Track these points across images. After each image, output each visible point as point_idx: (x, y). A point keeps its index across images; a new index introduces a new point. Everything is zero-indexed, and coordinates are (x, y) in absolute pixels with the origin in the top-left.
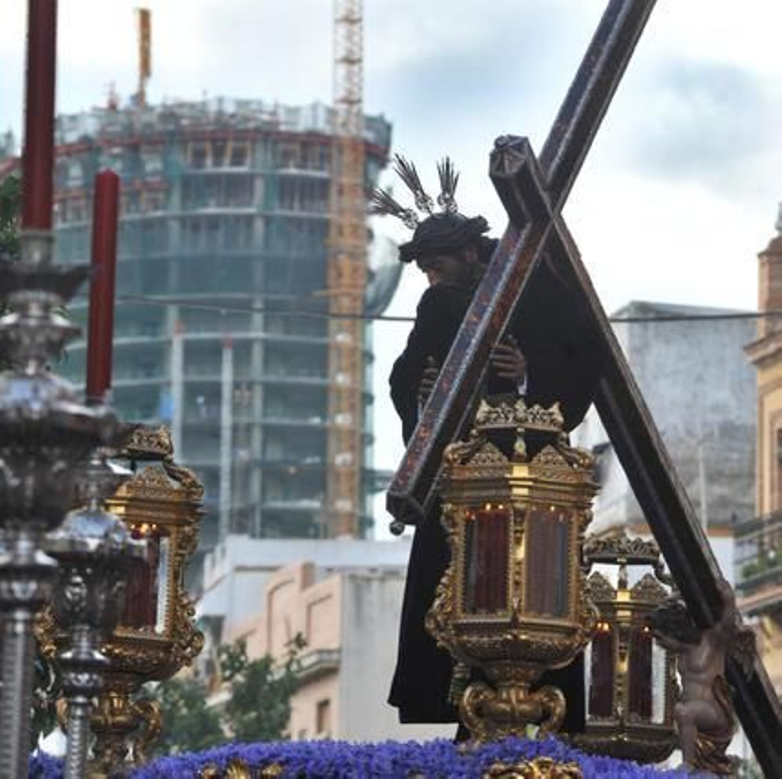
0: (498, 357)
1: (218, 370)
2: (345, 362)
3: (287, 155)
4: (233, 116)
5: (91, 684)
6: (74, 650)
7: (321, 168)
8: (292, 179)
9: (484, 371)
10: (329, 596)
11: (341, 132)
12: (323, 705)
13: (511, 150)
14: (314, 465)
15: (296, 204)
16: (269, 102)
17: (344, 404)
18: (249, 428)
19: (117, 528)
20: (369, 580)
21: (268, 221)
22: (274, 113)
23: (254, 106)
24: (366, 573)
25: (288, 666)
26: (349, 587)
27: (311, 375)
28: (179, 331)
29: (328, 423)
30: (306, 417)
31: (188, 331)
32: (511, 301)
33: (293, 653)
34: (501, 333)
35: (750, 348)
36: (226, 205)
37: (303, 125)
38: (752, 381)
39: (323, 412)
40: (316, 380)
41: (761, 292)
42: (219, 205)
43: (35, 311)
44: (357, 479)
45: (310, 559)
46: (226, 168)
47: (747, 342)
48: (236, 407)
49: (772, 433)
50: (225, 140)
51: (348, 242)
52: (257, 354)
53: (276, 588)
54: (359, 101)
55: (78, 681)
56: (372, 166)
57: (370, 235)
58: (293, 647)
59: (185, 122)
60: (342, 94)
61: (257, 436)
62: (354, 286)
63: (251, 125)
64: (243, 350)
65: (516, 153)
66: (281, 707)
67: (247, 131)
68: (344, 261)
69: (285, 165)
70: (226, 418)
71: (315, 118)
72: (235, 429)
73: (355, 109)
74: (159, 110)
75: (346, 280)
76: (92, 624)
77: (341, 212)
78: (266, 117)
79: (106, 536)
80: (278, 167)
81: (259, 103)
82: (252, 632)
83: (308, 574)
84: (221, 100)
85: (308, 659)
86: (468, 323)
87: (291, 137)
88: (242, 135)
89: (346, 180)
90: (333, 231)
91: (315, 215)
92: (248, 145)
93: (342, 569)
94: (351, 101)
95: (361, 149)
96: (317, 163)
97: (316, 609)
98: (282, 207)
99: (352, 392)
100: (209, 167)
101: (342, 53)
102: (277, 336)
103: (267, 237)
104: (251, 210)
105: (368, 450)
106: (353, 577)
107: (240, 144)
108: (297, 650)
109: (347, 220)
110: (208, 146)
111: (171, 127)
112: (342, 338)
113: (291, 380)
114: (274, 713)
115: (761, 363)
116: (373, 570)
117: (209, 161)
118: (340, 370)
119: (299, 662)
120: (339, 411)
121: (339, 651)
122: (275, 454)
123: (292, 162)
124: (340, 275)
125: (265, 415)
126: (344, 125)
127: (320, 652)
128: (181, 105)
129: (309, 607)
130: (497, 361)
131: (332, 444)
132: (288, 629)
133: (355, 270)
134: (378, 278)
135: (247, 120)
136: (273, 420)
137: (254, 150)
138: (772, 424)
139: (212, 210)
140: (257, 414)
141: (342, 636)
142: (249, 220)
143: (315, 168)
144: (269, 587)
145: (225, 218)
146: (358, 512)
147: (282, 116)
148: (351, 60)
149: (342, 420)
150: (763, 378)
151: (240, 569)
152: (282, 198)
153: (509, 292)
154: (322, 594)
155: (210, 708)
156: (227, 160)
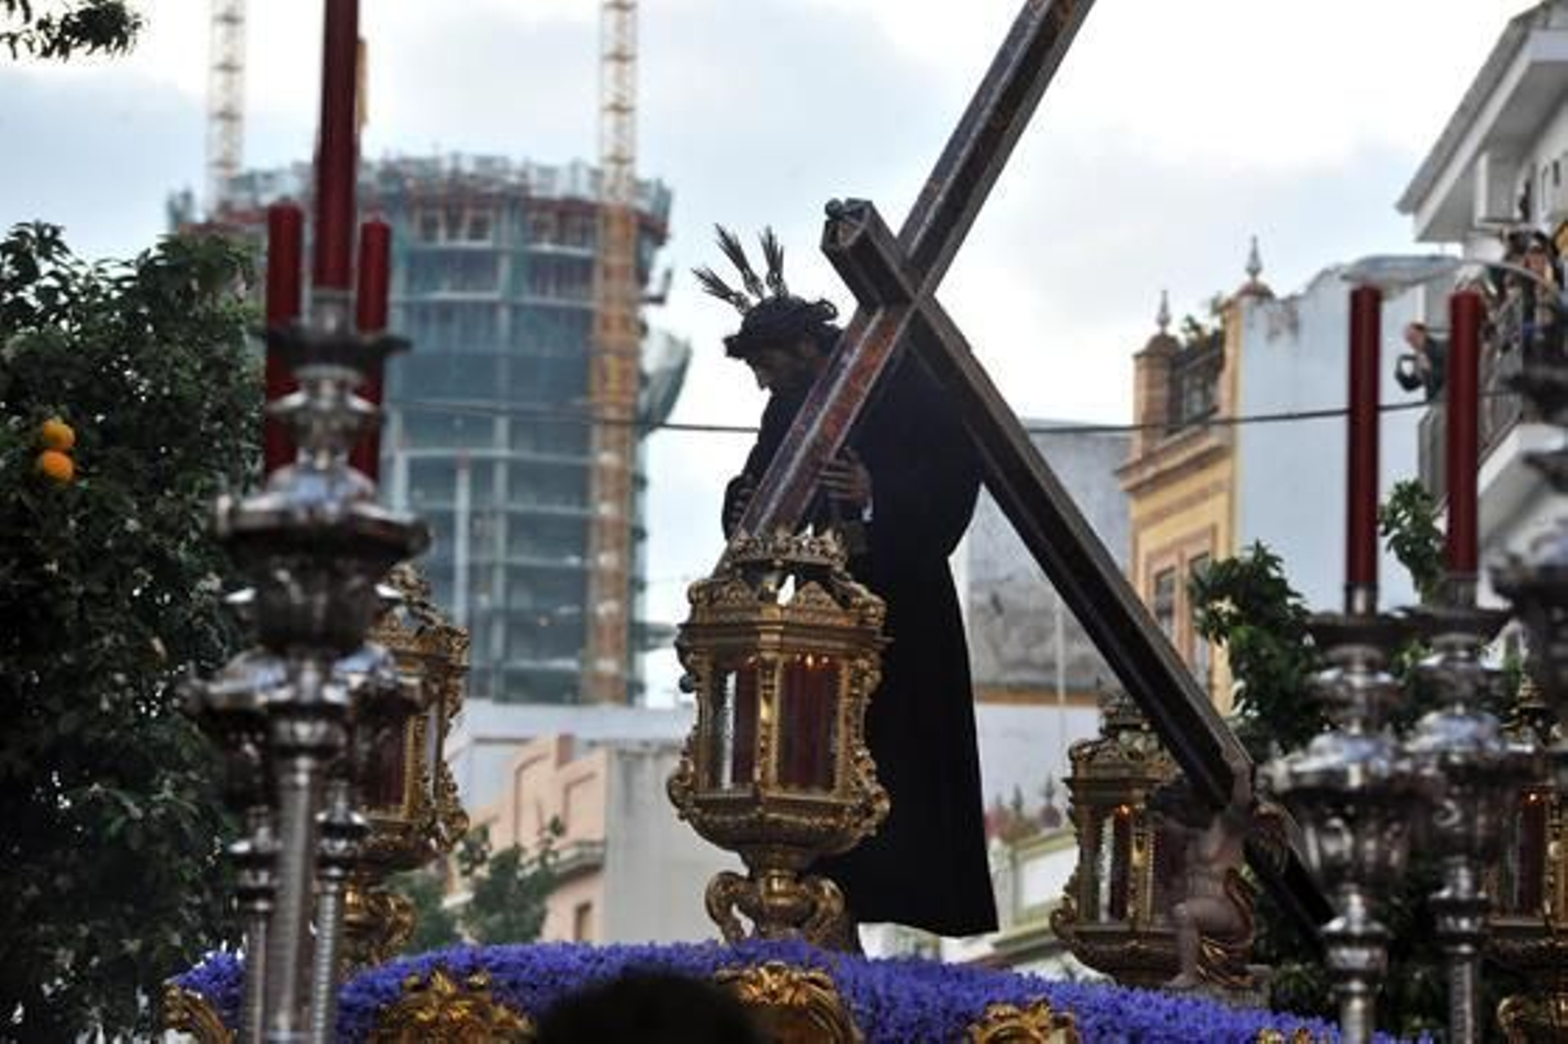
0: (829, 474)
1: (451, 496)
2: (611, 489)
3: (539, 229)
4: (472, 177)
5: (348, 854)
6: (329, 811)
7: (582, 244)
8: (545, 257)
9: (811, 492)
10: (591, 776)
11: (608, 199)
12: (583, 910)
13: (847, 217)
14: (570, 617)
15: (552, 289)
16: (517, 159)
17: (609, 541)
18: (491, 567)
19: (384, 663)
20: (640, 756)
21: (516, 310)
22: (523, 174)
23: (498, 165)
24: (637, 748)
25: (542, 859)
26: (616, 765)
27: (568, 502)
28: (402, 447)
29: (589, 564)
30: (562, 555)
31: (415, 445)
32: (852, 405)
33: (550, 841)
34: (837, 445)
35: (1123, 472)
36: (463, 288)
37: (560, 189)
38: (1125, 514)
39: (582, 550)
40: (573, 510)
41: (1137, 403)
42: (454, 288)
43: (328, 390)
44: (624, 634)
45: (566, 729)
46: (464, 243)
47: (1120, 465)
48: (475, 541)
49: (1147, 578)
50: (461, 207)
51: (615, 337)
52: (501, 475)
53: (523, 767)
54: (630, 161)
55: (333, 848)
56: (647, 243)
57: (643, 329)
58: (547, 834)
59: (410, 183)
60: (609, 150)
61: (499, 579)
62: (624, 392)
63: (495, 189)
64: (482, 471)
65: (853, 221)
66: (535, 909)
67: (489, 196)
68: (612, 362)
69: (537, 240)
70: (461, 556)
71: (575, 181)
72: (473, 569)
73: (626, 169)
74: (378, 167)
75: (613, 386)
76: (352, 781)
77: (607, 299)
78: (513, 179)
79: (372, 671)
80: (527, 241)
81: (505, 160)
82: (496, 819)
83: (566, 747)
84: (456, 157)
85: (565, 851)
86: (794, 434)
87: (546, 205)
88: (482, 201)
89: (615, 260)
90: (597, 324)
91: (576, 303)
92: (490, 214)
93: (606, 743)
94: (620, 160)
95: (634, 220)
96: (578, 237)
97: (576, 792)
98: (533, 291)
99: (619, 525)
100: (442, 241)
101: (610, 99)
102: (525, 454)
103: (514, 329)
104: (494, 296)
105: (639, 598)
106: (622, 753)
107: (481, 214)
108: (554, 838)
109: (615, 311)
110: (440, 215)
111: (393, 188)
112: (608, 459)
113: (544, 509)
114: (528, 917)
115: (1136, 491)
116: (646, 744)
117: (442, 233)
118: (604, 498)
119: (556, 854)
120: (602, 548)
121: (604, 843)
122: (522, 601)
123: (546, 236)
124: (605, 379)
125: (509, 551)
126: (612, 190)
127: (579, 844)
128: (405, 161)
129: (567, 789)
130: (830, 479)
131: (594, 591)
132: (540, 816)
133: (624, 374)
134: (655, 382)
135: (489, 182)
136: (522, 559)
137: (498, 221)
138: (1148, 566)
139: (444, 294)
140: (500, 552)
141: (607, 824)
142: (492, 308)
143: (575, 244)
144: (516, 765)
145: (461, 306)
146: (626, 675)
147: (534, 178)
148: (619, 108)
149: (607, 560)
150: (1137, 509)
151: (481, 741)
152: (532, 280)
153: (849, 392)
154: (583, 773)
155: (446, 911)
156: (464, 231)
